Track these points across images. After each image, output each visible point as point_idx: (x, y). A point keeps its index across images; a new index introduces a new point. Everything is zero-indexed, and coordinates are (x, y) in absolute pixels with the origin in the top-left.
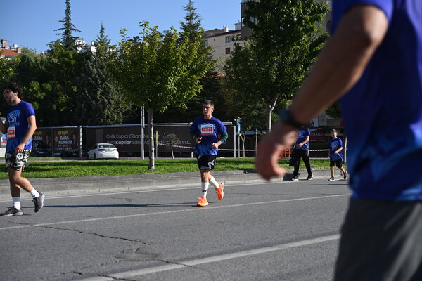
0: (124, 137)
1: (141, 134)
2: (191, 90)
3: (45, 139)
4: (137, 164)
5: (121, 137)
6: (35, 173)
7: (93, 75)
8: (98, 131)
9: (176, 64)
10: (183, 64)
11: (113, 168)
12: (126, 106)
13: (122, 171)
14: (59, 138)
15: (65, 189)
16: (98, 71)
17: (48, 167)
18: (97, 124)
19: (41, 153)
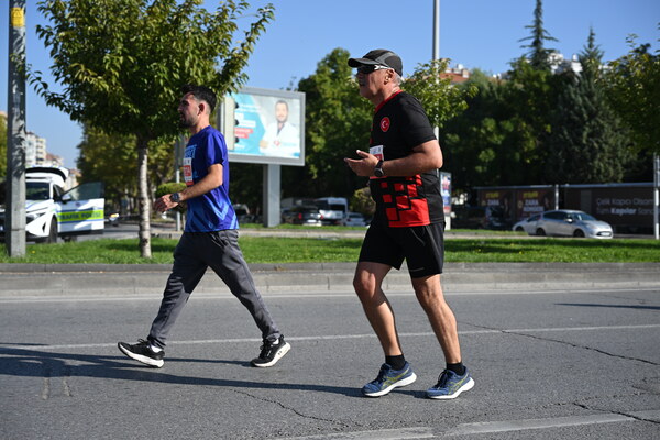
0: (625, 202)
1: (653, 197)
3: (504, 205)
4: (649, 246)
5: (620, 202)
6: (496, 254)
7: (577, 108)
8: (583, 193)
11: (612, 251)
12: (629, 155)
13: (627, 256)
14: (524, 202)
15: (540, 279)
17: (512, 246)
18: (582, 182)
19: (498, 224)
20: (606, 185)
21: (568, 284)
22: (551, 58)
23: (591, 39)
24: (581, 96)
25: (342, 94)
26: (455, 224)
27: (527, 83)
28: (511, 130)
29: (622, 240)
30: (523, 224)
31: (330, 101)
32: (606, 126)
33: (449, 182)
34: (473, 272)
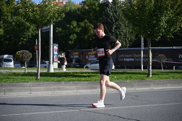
0: (130, 56)
1: (141, 54)
2: (176, 25)
3: (80, 57)
5: (128, 56)
6: (77, 78)
7: (110, 17)
9: (166, 9)
10: (171, 9)
11: (125, 76)
12: (131, 37)
13: (131, 78)
14: (89, 56)
16: (113, 14)
17: (84, 74)
19: (78, 66)
20: (122, 49)
24: (112, 12)
25: (11, 10)
26: (59, 66)
27: (90, 6)
28: (83, 26)
30: (88, 65)
31: (6, 13)
32: (122, 24)
33: (57, 48)
34: (68, 85)
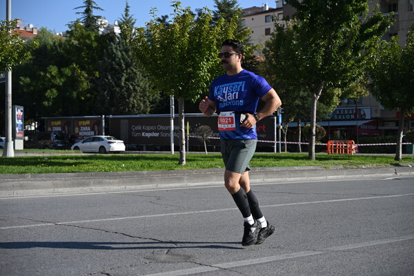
0: (152, 128)
1: (170, 125)
3: (65, 130)
4: (167, 159)
5: (148, 128)
7: (117, 59)
8: (122, 121)
11: (140, 163)
13: (150, 167)
14: (80, 129)
15: (88, 185)
17: (68, 161)
18: (122, 114)
20: (138, 116)
21: (107, 188)
22: (99, 23)
23: (127, 10)
24: (120, 51)
26: (27, 145)
27: (81, 40)
28: (69, 75)
29: (148, 155)
30: (79, 144)
32: (138, 73)
33: (22, 113)
34: (37, 181)
